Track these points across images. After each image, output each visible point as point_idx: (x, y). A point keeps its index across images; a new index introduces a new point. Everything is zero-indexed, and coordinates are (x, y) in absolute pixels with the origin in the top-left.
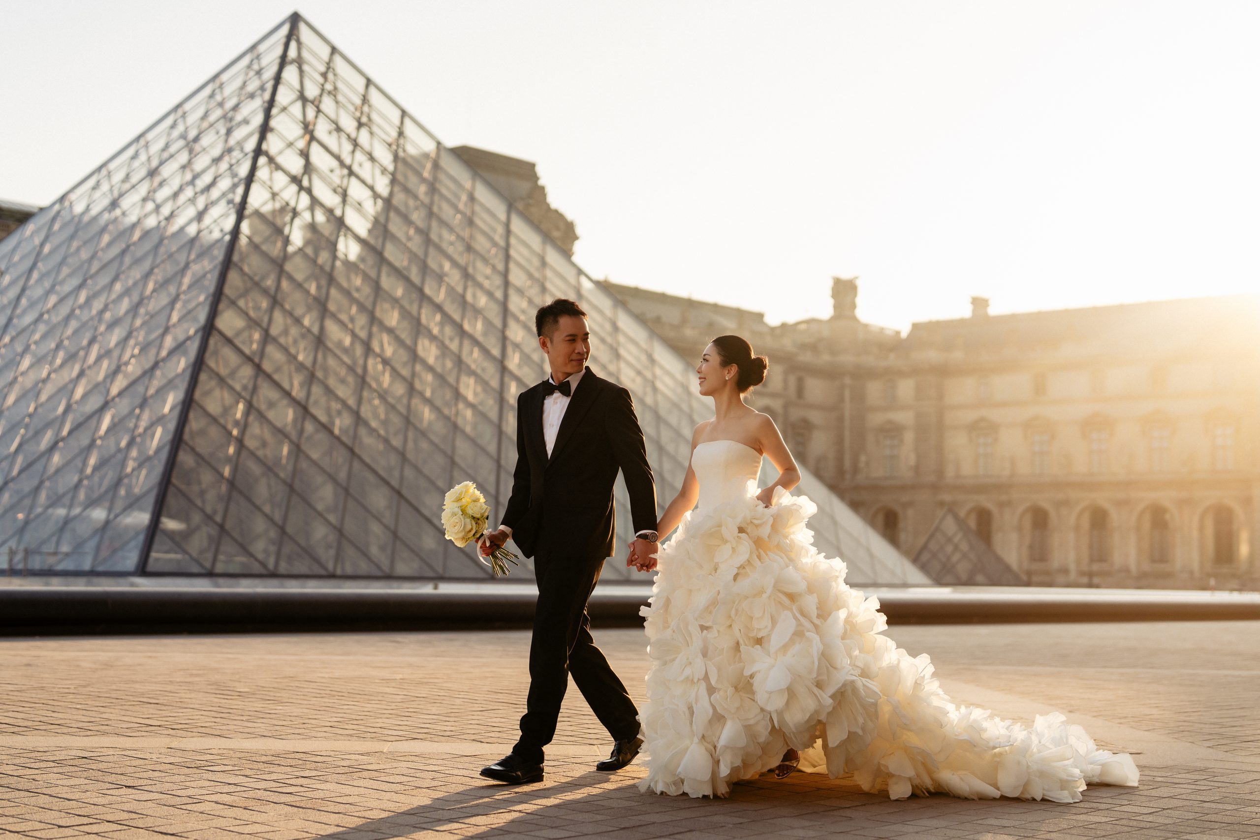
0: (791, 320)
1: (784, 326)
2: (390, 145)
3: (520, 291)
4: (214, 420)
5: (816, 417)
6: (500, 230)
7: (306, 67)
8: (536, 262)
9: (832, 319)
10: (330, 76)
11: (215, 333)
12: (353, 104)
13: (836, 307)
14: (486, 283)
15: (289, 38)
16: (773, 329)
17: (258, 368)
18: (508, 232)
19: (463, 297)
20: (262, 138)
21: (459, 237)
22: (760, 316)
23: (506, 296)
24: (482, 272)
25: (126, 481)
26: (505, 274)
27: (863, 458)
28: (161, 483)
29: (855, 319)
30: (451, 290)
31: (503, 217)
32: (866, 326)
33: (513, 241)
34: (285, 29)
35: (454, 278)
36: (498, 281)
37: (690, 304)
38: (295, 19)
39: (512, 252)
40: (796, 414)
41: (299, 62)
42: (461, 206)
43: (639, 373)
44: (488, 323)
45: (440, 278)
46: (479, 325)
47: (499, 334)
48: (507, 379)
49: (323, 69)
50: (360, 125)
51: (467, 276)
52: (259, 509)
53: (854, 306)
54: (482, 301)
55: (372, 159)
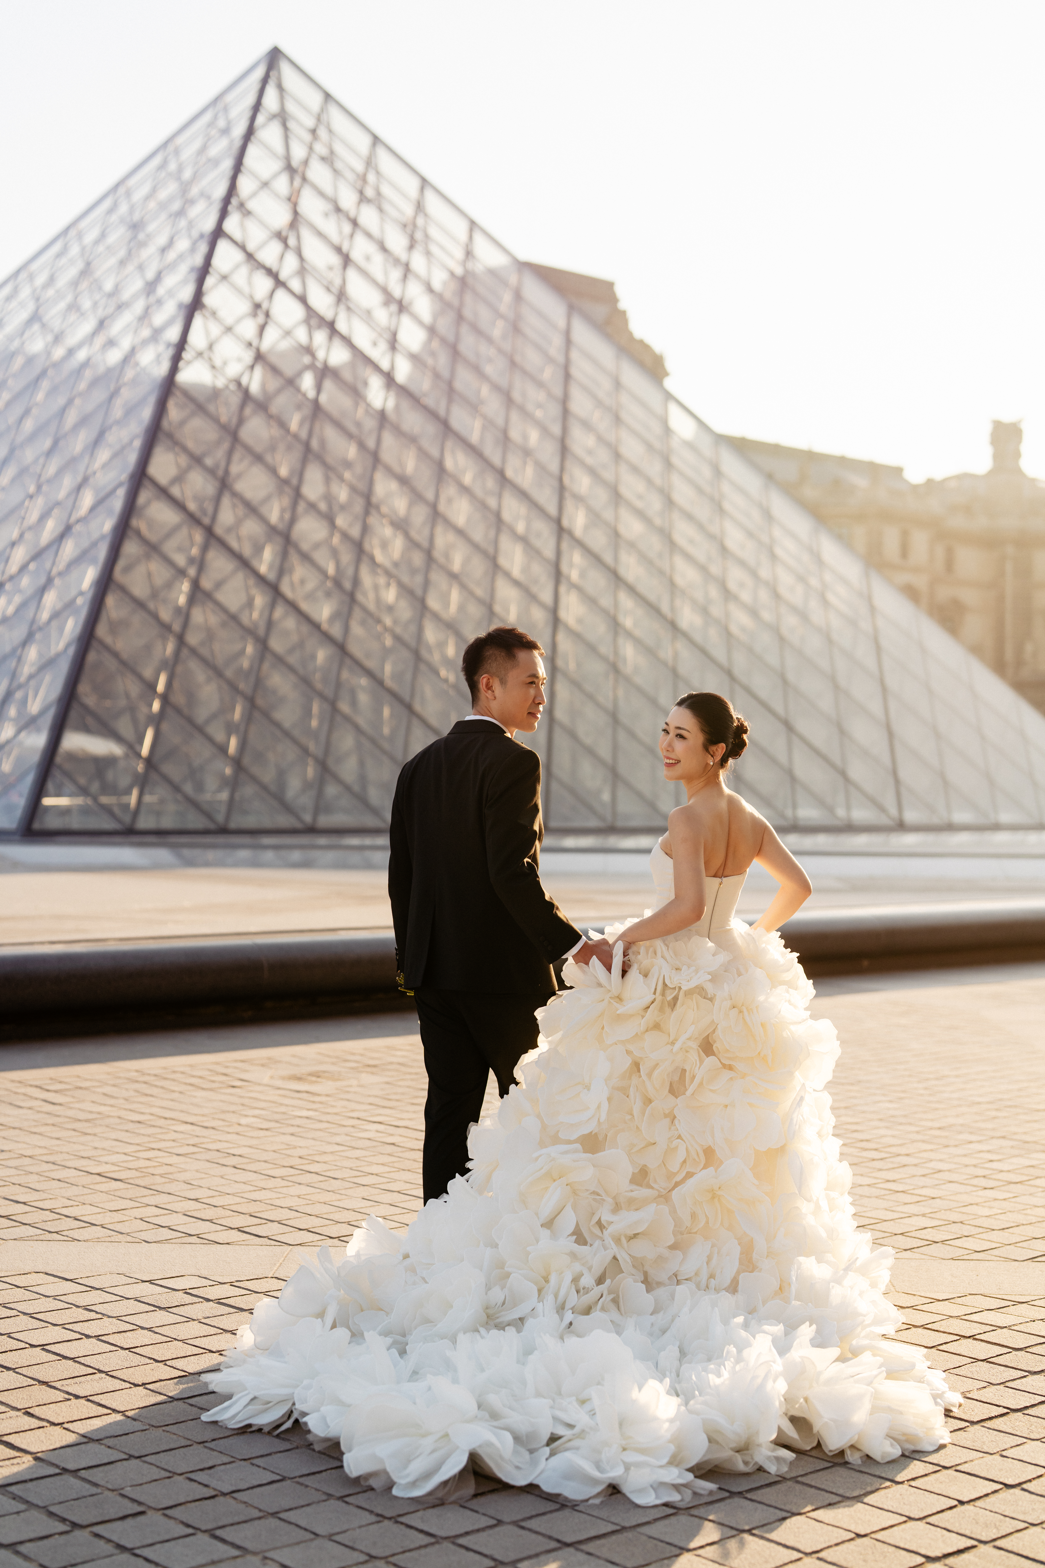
0: (939, 475)
1: (930, 482)
2: (405, 226)
3: (587, 425)
4: (140, 604)
5: (970, 597)
6: (557, 341)
7: (291, 125)
8: (607, 384)
9: (990, 473)
10: (322, 133)
11: (146, 482)
12: (353, 170)
13: (996, 457)
14: (539, 414)
15: (265, 81)
16: (915, 487)
17: (209, 532)
18: (568, 342)
19: (505, 433)
20: (224, 214)
21: (500, 351)
22: (898, 471)
23: (565, 429)
24: (532, 397)
25: (18, 695)
26: (564, 401)
27: (1029, 648)
28: (60, 700)
29: (1019, 472)
30: (489, 423)
31: (561, 322)
32: (1033, 480)
33: (574, 355)
34: (260, 72)
35: (493, 406)
36: (554, 410)
37: (810, 457)
38: (274, 57)
39: (574, 371)
40: (944, 593)
41: (282, 117)
42: (503, 308)
43: (750, 534)
44: (540, 467)
45: (474, 407)
46: (530, 471)
47: (556, 484)
48: (565, 545)
49: (310, 123)
50: (363, 198)
51: (509, 401)
52: (200, 730)
53: (1018, 455)
54: (534, 437)
55: (383, 248)
